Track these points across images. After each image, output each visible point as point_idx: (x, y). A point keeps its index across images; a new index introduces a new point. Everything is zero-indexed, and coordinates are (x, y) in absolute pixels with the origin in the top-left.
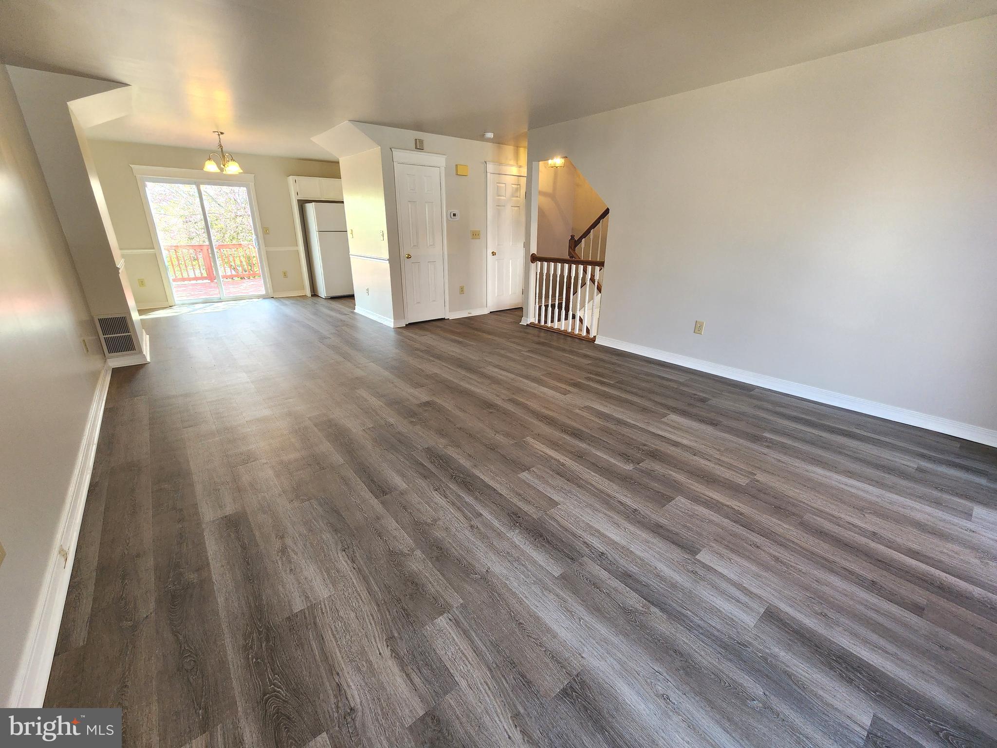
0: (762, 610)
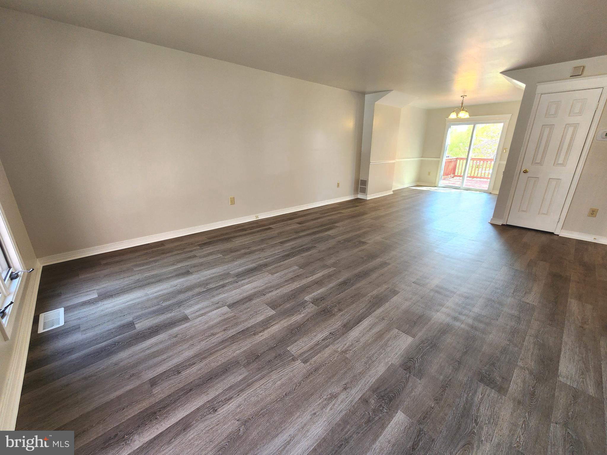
0: (189, 317)
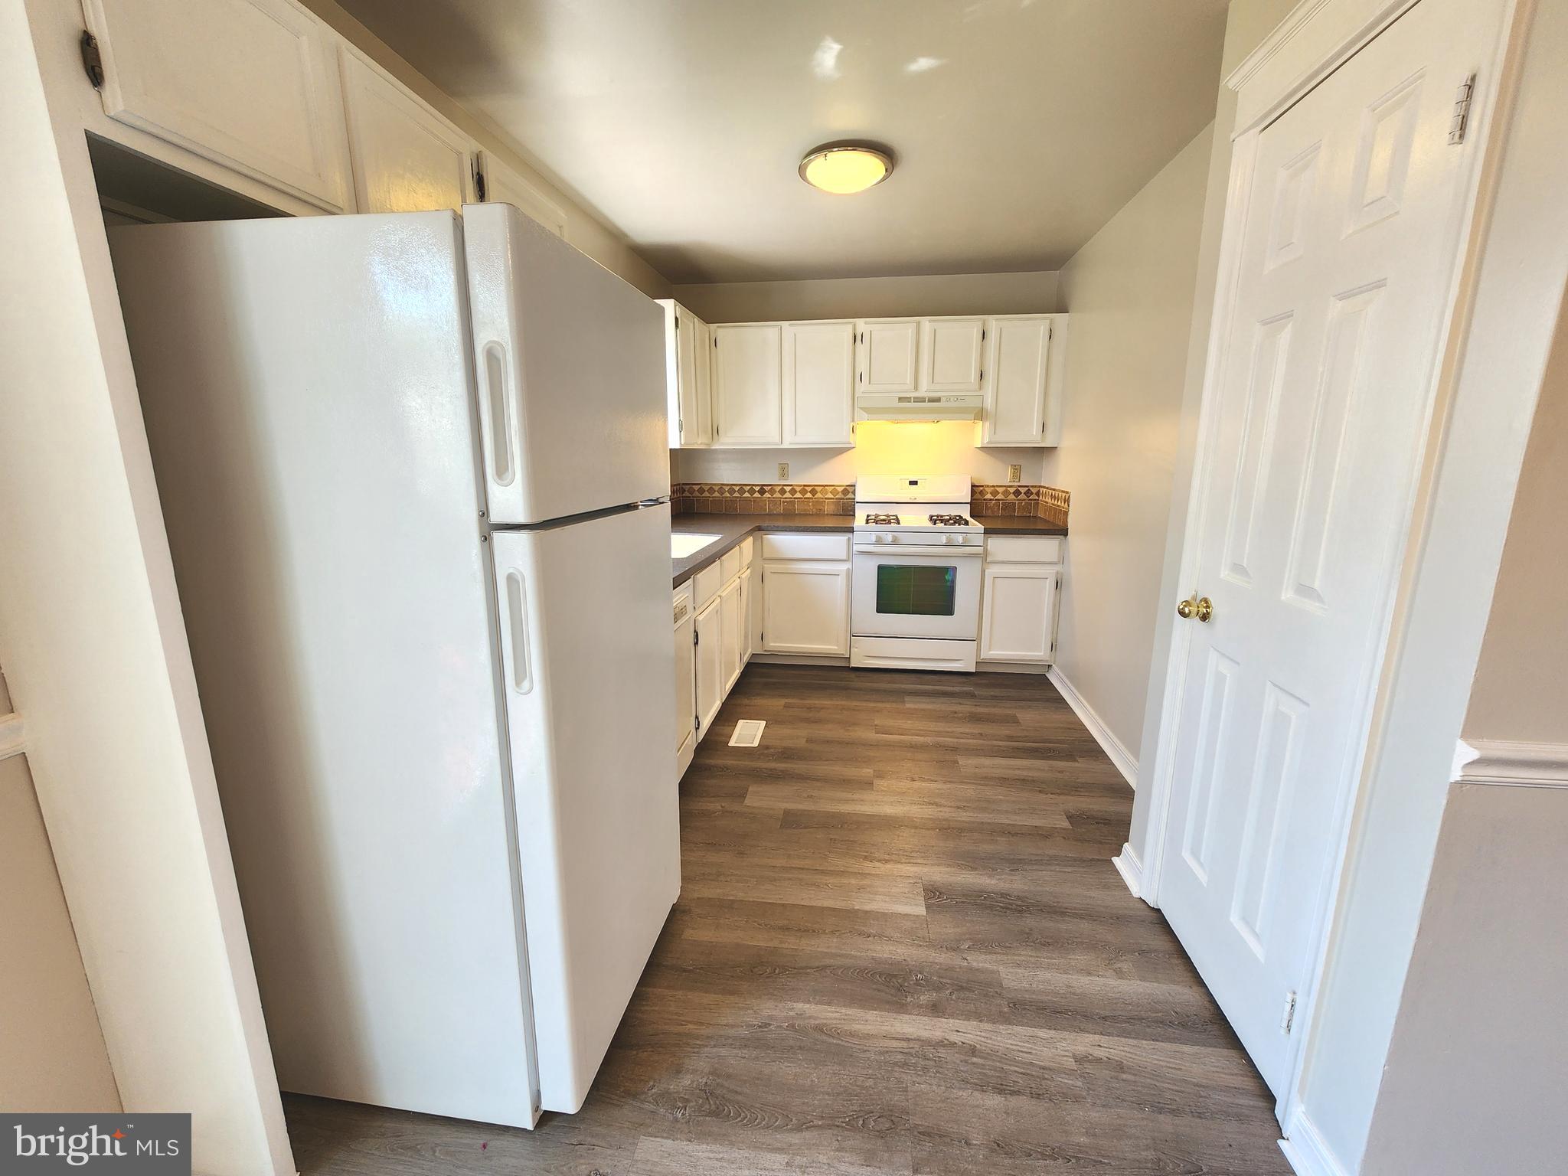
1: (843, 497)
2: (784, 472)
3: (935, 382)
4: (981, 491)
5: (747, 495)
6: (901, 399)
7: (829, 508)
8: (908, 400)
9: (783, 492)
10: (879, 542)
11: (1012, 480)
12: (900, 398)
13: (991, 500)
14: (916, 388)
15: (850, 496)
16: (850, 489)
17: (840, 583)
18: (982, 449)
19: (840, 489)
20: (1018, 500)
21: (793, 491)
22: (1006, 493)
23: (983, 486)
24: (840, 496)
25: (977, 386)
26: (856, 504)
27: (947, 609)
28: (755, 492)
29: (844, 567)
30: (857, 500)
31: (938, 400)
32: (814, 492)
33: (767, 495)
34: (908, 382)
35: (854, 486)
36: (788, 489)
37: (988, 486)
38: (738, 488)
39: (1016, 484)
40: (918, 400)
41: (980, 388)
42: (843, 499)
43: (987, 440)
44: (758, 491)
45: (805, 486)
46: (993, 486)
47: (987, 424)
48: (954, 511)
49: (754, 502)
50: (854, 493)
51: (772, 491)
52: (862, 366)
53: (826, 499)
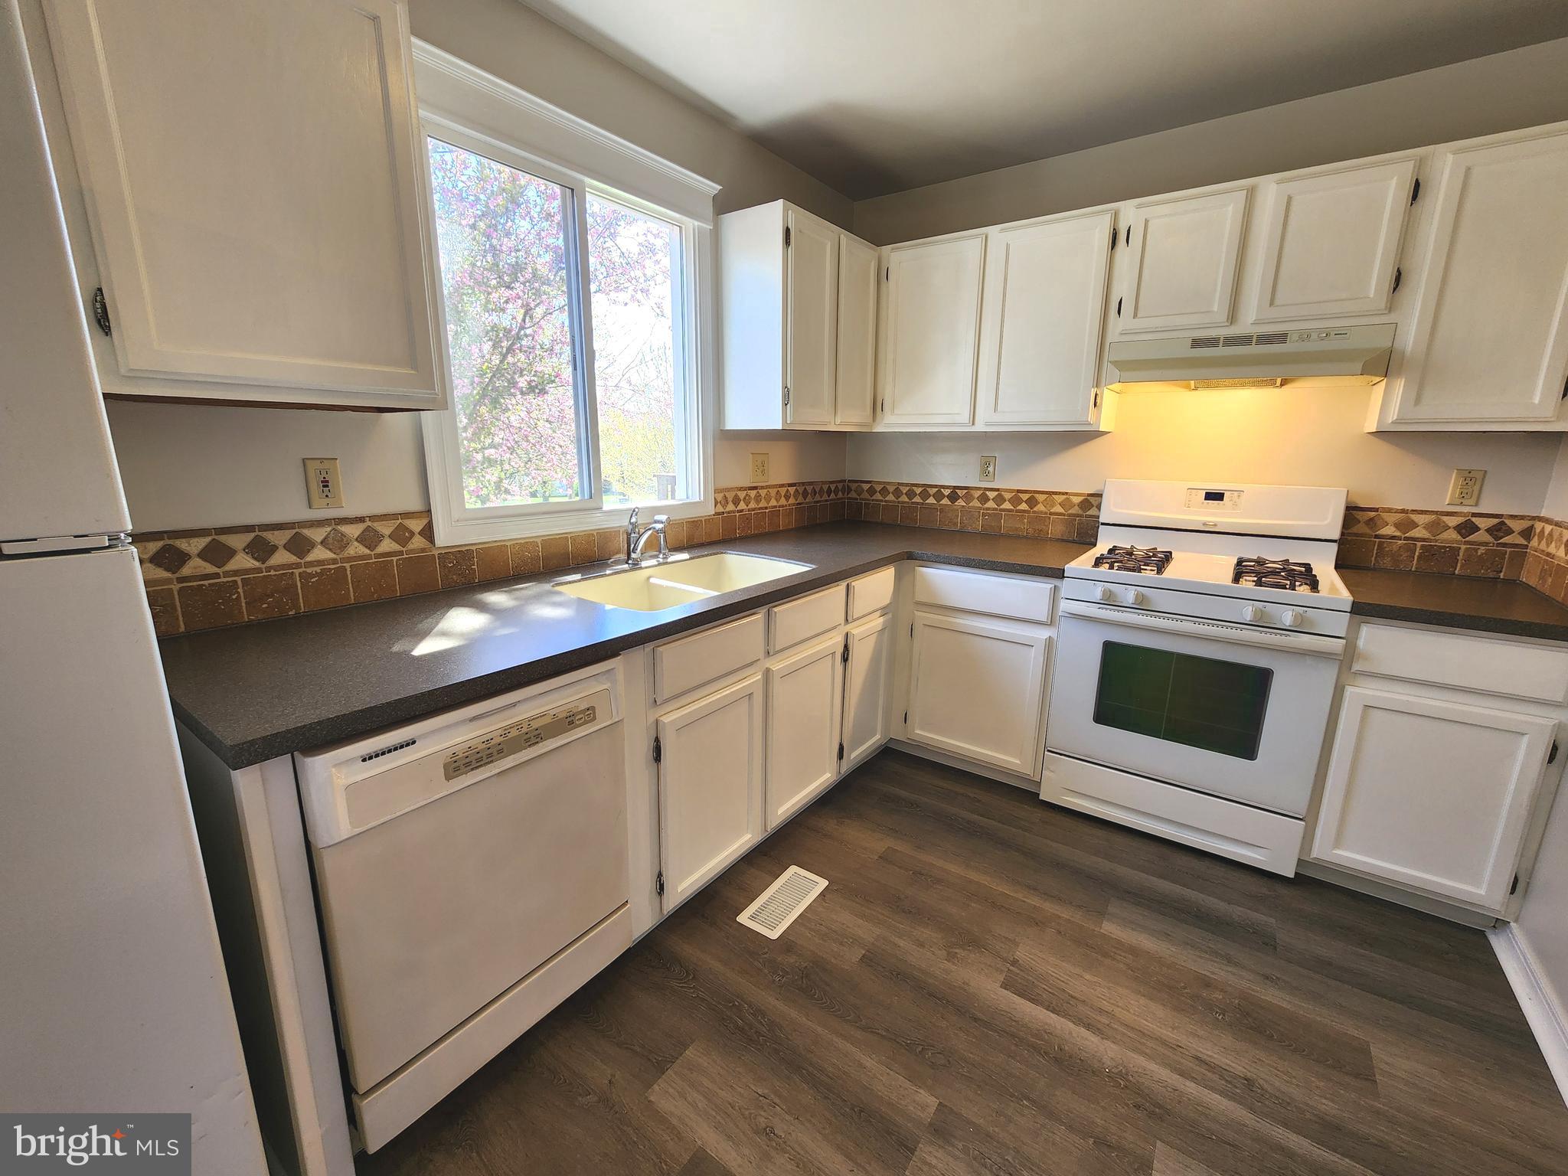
1: (1080, 512)
2: (986, 467)
3: (1277, 302)
4: (1372, 519)
5: (931, 500)
6: (1197, 343)
7: (1055, 529)
8: (1212, 342)
9: (984, 499)
10: (1109, 601)
11: (1459, 501)
12: (1194, 341)
13: (1393, 537)
14: (1233, 317)
15: (1091, 512)
16: (1093, 501)
17: (1034, 659)
18: (1379, 434)
19: (1076, 500)
20: (1466, 543)
21: (999, 499)
22: (1436, 527)
23: (1376, 510)
24: (1075, 510)
25: (1382, 304)
26: (1101, 526)
27: (1245, 744)
28: (944, 496)
29: (1043, 634)
30: (1101, 520)
31: (1282, 338)
32: (1032, 502)
33: (961, 502)
34: (1215, 309)
35: (1100, 496)
36: (992, 495)
37: (1389, 510)
38: (920, 489)
39: (1466, 509)
40: (1231, 341)
41: (1391, 308)
42: (1081, 516)
43: (1393, 415)
44: (948, 497)
45: (1019, 491)
46: (1403, 511)
47: (1399, 385)
48: (1297, 554)
49: (942, 511)
50: (1099, 507)
51: (968, 498)
52: (1123, 288)
53: (1051, 514)
